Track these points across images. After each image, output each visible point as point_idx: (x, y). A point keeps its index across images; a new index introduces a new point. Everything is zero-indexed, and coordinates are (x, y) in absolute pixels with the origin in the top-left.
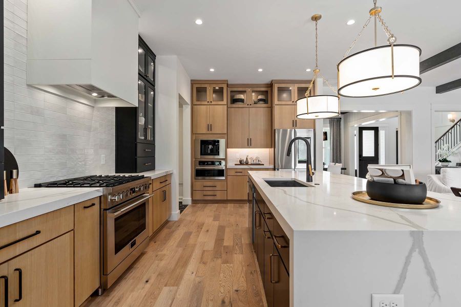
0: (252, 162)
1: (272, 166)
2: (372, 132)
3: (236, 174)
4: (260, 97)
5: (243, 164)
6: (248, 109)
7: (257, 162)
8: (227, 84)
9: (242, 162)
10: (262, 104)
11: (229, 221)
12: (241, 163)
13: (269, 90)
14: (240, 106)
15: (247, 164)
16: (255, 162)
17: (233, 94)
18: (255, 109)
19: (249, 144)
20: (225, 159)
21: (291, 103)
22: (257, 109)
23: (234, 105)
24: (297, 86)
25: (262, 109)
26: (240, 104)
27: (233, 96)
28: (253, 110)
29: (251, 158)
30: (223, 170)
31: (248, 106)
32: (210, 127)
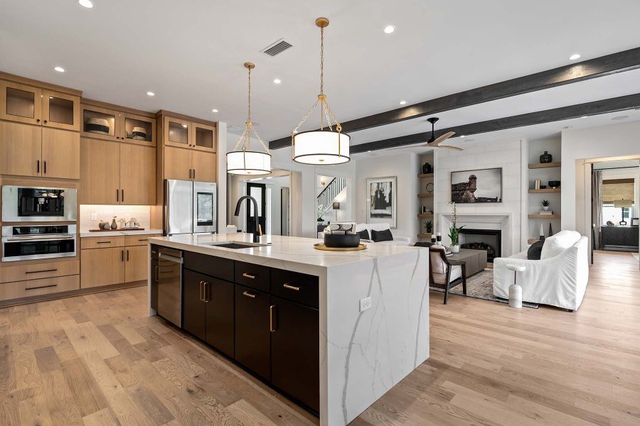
0: (124, 227)
1: (161, 231)
2: (260, 189)
3: (98, 246)
4: (136, 129)
5: (108, 230)
6: (118, 144)
7: (133, 226)
8: (81, 97)
9: (106, 227)
10: (139, 140)
11: (109, 316)
12: (103, 228)
13: (153, 122)
14: (103, 137)
15: (114, 228)
16: (128, 226)
17: (88, 115)
18: (130, 146)
19: (120, 198)
20: (77, 223)
21: (187, 146)
22: (133, 146)
23: (91, 134)
24: (195, 125)
25: (142, 148)
26: (101, 134)
27: (89, 119)
28: (126, 148)
29: (122, 221)
30: (73, 240)
31: (118, 140)
32: (41, 166)
